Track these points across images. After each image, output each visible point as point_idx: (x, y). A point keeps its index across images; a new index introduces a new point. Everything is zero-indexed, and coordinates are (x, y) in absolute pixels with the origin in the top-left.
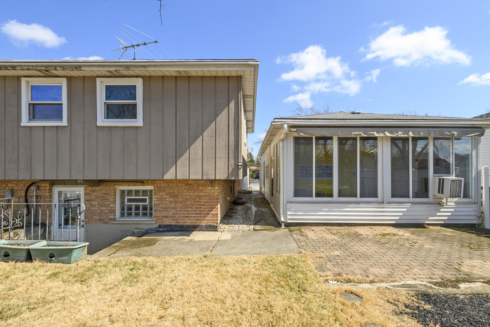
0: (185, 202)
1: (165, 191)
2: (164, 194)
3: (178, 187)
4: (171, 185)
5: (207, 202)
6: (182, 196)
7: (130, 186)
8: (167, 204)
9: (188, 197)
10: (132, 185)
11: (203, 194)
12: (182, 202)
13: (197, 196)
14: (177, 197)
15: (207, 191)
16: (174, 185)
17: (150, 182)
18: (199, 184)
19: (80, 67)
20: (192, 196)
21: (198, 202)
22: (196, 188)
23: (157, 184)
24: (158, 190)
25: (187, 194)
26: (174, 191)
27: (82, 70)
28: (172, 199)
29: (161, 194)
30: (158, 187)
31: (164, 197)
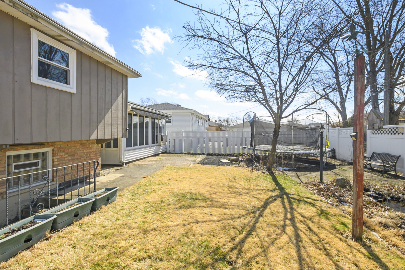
0: (80, 159)
1: (64, 151)
2: (64, 154)
3: (75, 147)
4: (70, 145)
5: (94, 156)
6: (78, 154)
7: (27, 149)
8: (66, 162)
9: (82, 154)
10: (30, 148)
11: (92, 150)
12: (78, 159)
13: (88, 153)
14: (74, 155)
15: (95, 148)
16: (72, 145)
17: (50, 144)
18: (89, 143)
19: (37, 17)
20: (85, 153)
21: (88, 157)
22: (87, 146)
23: (57, 145)
24: (58, 151)
25: (81, 151)
26: (72, 150)
27: (38, 21)
28: (70, 158)
29: (61, 154)
30: (58, 148)
31: (64, 156)
